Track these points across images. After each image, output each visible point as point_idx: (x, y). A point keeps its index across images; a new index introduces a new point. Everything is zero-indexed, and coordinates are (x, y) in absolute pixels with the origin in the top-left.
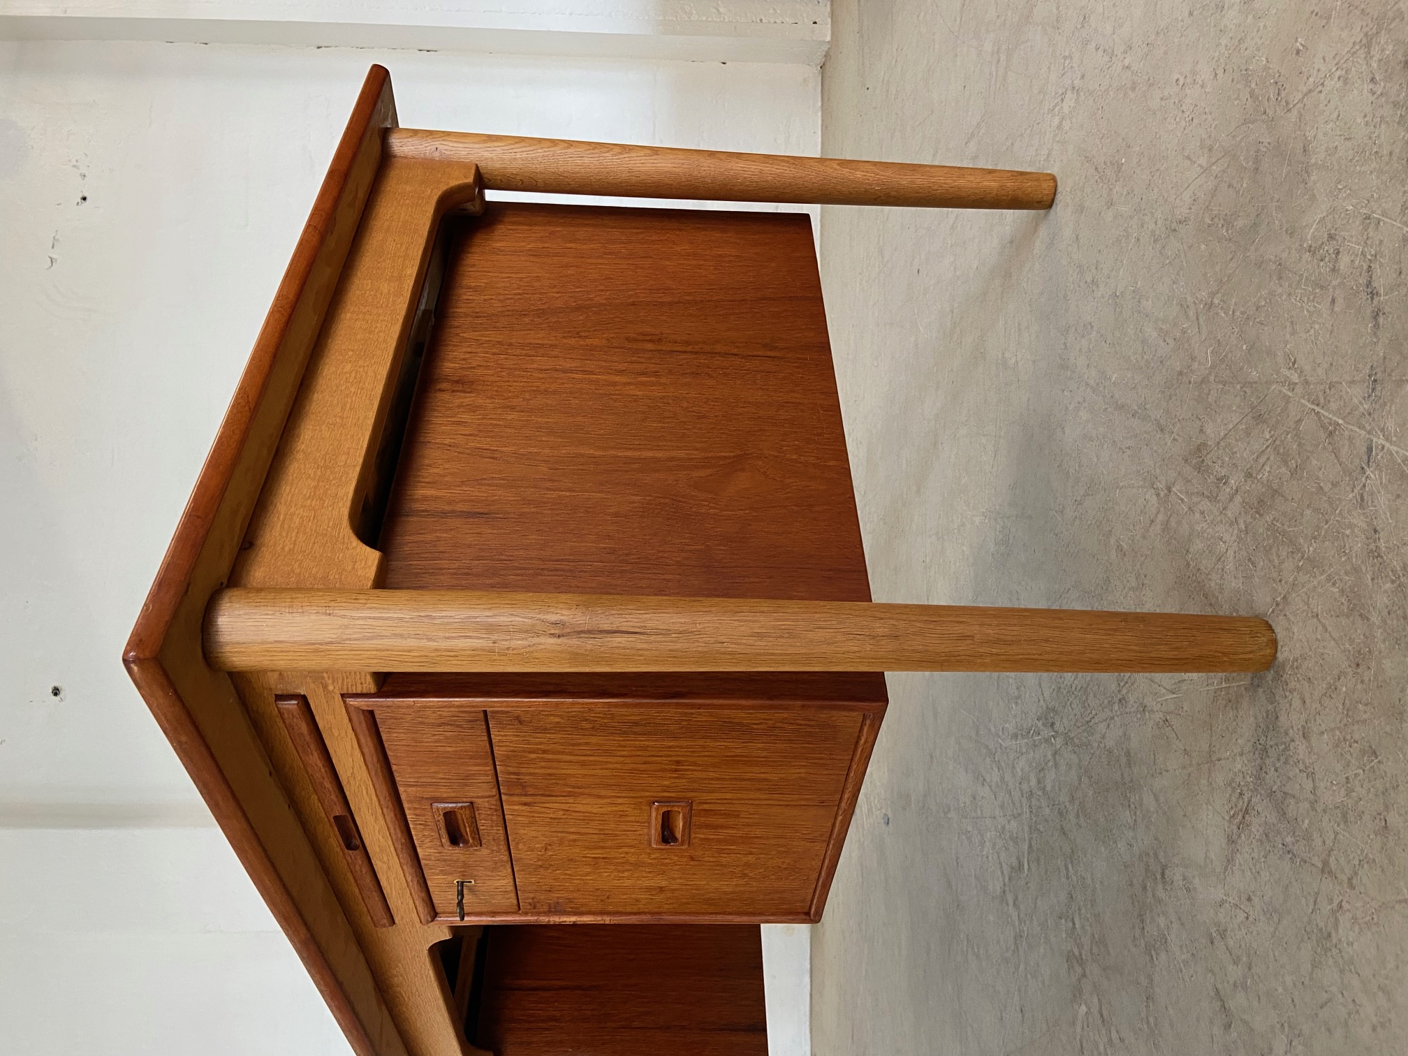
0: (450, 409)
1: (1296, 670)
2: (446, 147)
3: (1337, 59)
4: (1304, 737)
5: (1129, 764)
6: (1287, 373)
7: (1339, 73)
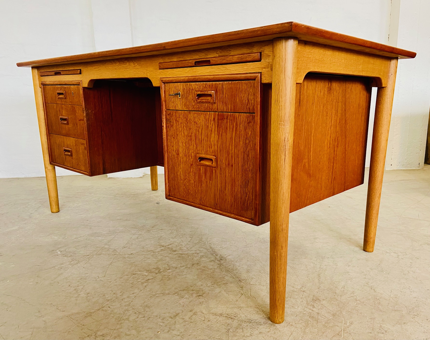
0: (324, 88)
1: (275, 329)
2: (392, 77)
3: (428, 330)
4: (260, 333)
5: (224, 284)
6: (348, 322)
7: (426, 331)
